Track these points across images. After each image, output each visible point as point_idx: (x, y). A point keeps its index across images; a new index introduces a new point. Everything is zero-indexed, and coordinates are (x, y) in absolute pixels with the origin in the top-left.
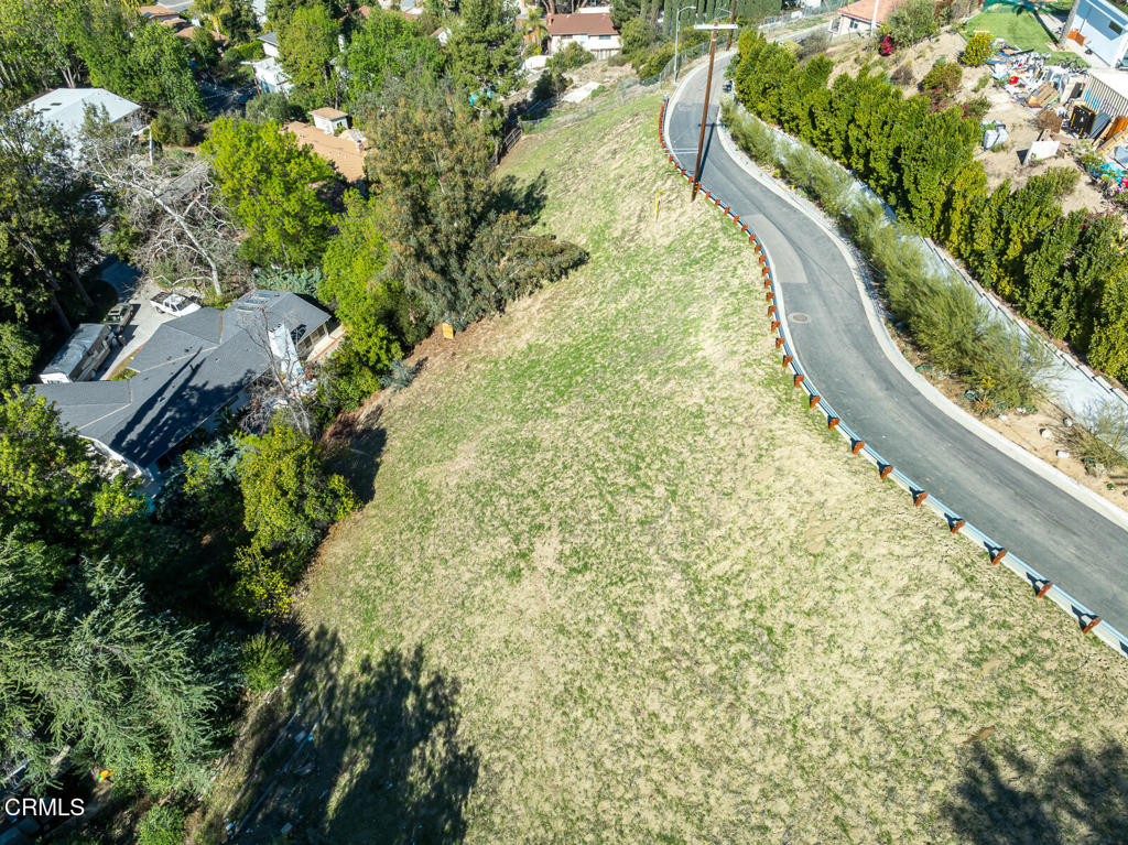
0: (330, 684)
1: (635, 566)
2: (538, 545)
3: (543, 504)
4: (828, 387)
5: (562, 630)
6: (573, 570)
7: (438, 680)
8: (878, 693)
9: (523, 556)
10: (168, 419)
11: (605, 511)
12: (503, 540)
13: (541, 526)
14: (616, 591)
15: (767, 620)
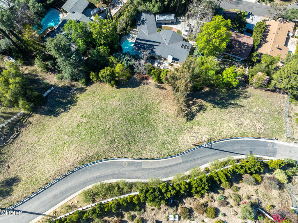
0: (76, 93)
1: (74, 134)
2: (86, 119)
3: (94, 118)
4: (98, 166)
5: (70, 124)
6: (78, 125)
8: (40, 166)
9: (85, 117)
10: (145, 46)
11: (86, 128)
12: (90, 113)
13: (90, 118)
14: (71, 132)
15: (56, 153)
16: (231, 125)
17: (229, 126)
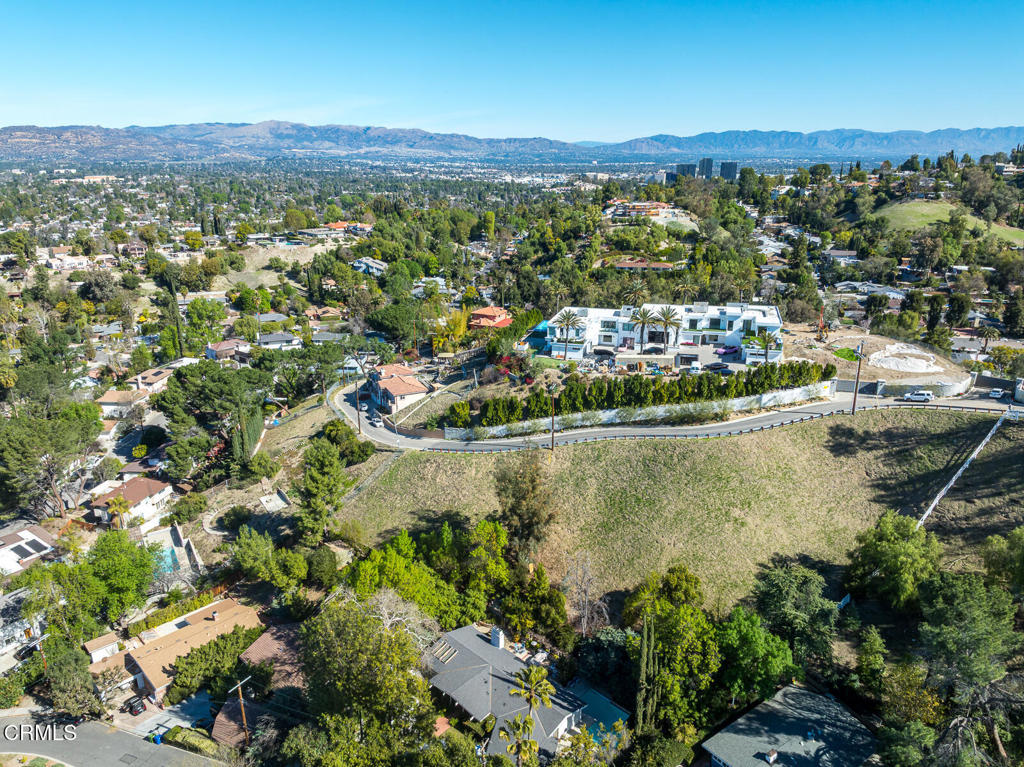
7: (773, 560)
8: (806, 456)
16: (474, 472)
17: (478, 472)
